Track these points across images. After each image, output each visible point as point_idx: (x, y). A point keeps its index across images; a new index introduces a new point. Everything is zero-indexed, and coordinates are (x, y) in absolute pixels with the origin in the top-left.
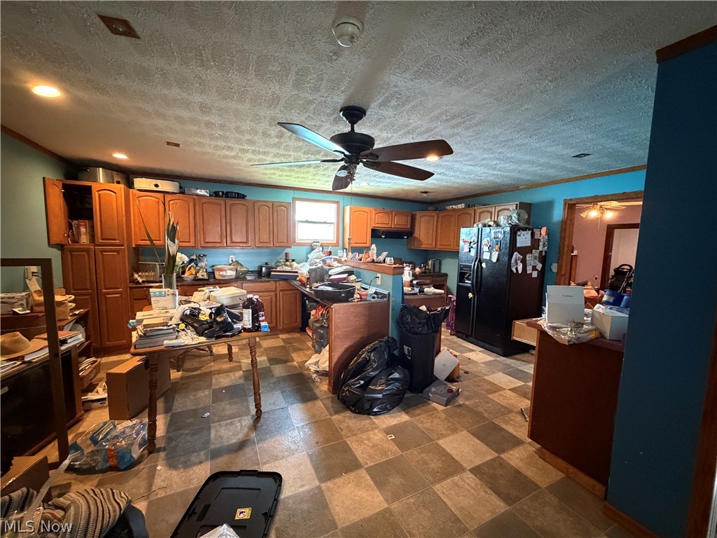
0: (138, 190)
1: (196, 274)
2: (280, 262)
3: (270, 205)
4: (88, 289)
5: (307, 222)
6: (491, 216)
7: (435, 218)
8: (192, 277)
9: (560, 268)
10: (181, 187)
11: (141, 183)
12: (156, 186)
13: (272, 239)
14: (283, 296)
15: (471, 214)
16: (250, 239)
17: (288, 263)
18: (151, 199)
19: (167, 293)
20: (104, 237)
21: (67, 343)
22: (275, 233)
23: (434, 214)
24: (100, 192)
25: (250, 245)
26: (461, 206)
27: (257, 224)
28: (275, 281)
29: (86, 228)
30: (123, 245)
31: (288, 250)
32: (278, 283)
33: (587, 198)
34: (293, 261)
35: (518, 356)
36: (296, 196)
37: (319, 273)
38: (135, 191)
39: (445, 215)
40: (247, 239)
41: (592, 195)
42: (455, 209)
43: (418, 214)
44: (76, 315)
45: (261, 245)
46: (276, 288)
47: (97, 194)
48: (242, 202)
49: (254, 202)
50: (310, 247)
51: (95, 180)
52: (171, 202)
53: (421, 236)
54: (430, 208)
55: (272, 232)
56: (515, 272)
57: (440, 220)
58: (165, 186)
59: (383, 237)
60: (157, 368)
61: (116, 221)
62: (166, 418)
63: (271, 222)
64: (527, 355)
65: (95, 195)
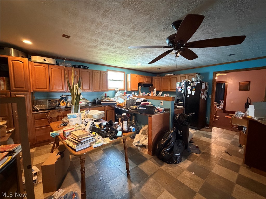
0: (34, 62)
1: (67, 105)
2: (103, 98)
3: (100, 73)
4: (7, 116)
5: (113, 80)
6: (176, 79)
7: (160, 79)
8: (64, 106)
9: (212, 96)
10: (56, 62)
11: (35, 58)
12: (45, 60)
13: (100, 88)
14: (108, 112)
15: (176, 78)
16: (91, 88)
17: (106, 98)
18: (41, 67)
19: (77, 116)
20: (16, 87)
21: (15, 152)
22: (102, 85)
23: (160, 77)
24: (13, 62)
25: (91, 90)
26: (172, 74)
27: (94, 80)
28: (104, 106)
29: (4, 81)
30: (28, 91)
31: (105, 92)
32: (105, 107)
33: (223, 71)
34: (108, 97)
35: (202, 129)
36: (108, 69)
37: (131, 102)
38: (32, 63)
39: (165, 78)
40: (90, 88)
41: (225, 70)
42: (169, 76)
43: (154, 77)
44: (10, 132)
45: (96, 90)
46: (105, 110)
47: (11, 62)
48: (87, 71)
49: (92, 71)
50: (114, 91)
51: (9, 54)
52: (52, 69)
53: (155, 86)
54: (158, 75)
55: (100, 84)
56: (201, 98)
57: (162, 80)
58: (49, 61)
59: (143, 86)
60: (85, 160)
61: (24, 78)
62: (79, 185)
63: (100, 80)
64: (204, 129)
65: (10, 63)
